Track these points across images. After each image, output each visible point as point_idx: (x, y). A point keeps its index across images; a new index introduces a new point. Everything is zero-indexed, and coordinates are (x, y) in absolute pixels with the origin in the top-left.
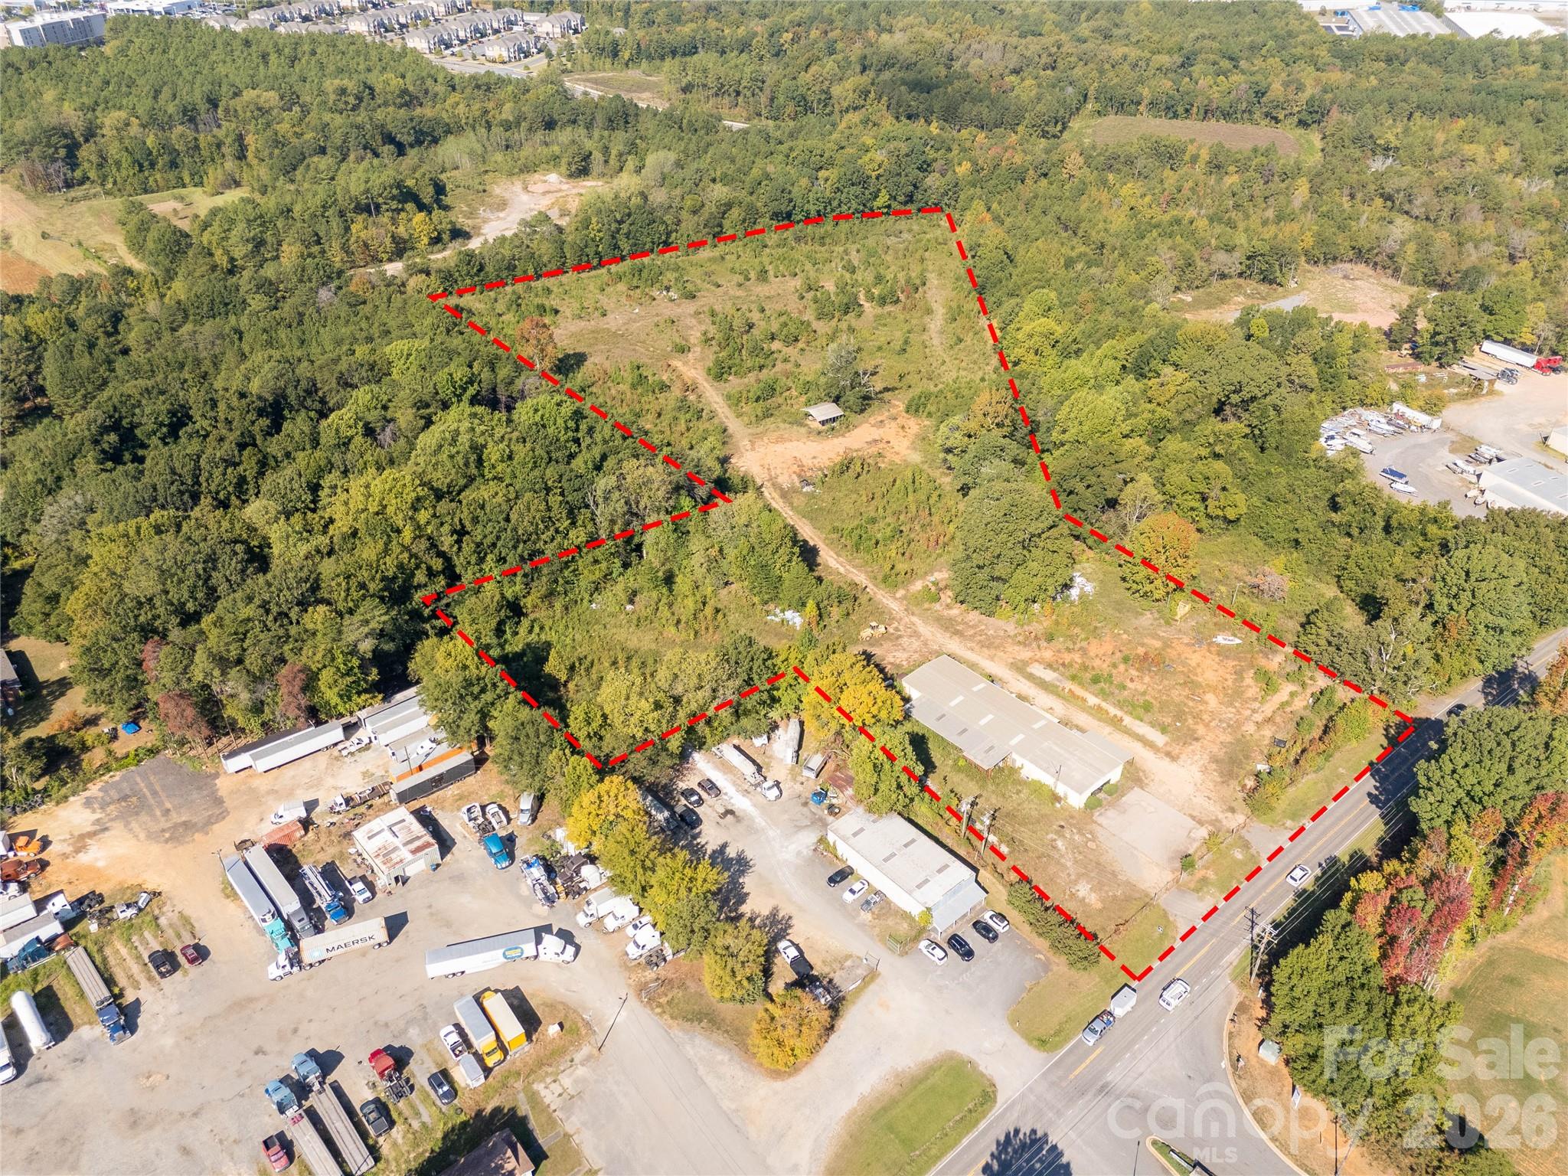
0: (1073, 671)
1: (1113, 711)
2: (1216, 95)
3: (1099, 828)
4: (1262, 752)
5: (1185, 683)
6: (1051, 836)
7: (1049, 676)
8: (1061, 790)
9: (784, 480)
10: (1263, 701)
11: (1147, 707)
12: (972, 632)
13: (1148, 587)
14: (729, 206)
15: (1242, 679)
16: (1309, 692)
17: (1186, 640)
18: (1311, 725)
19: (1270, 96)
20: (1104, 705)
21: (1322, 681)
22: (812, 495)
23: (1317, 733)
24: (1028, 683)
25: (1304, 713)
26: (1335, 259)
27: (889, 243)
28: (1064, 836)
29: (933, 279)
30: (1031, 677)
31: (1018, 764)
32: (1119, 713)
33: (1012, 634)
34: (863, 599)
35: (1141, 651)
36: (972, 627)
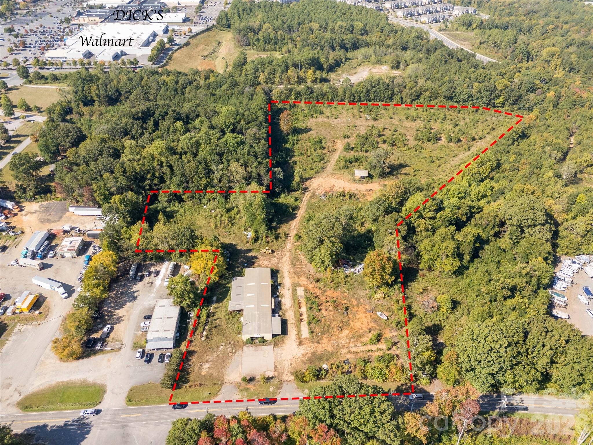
3: (240, 351)
5: (344, 322)
6: (223, 344)
7: (300, 293)
10: (365, 345)
11: (317, 322)
15: (369, 333)
20: (305, 313)
22: (321, 200)
28: (226, 346)
33: (310, 273)
35: (344, 302)
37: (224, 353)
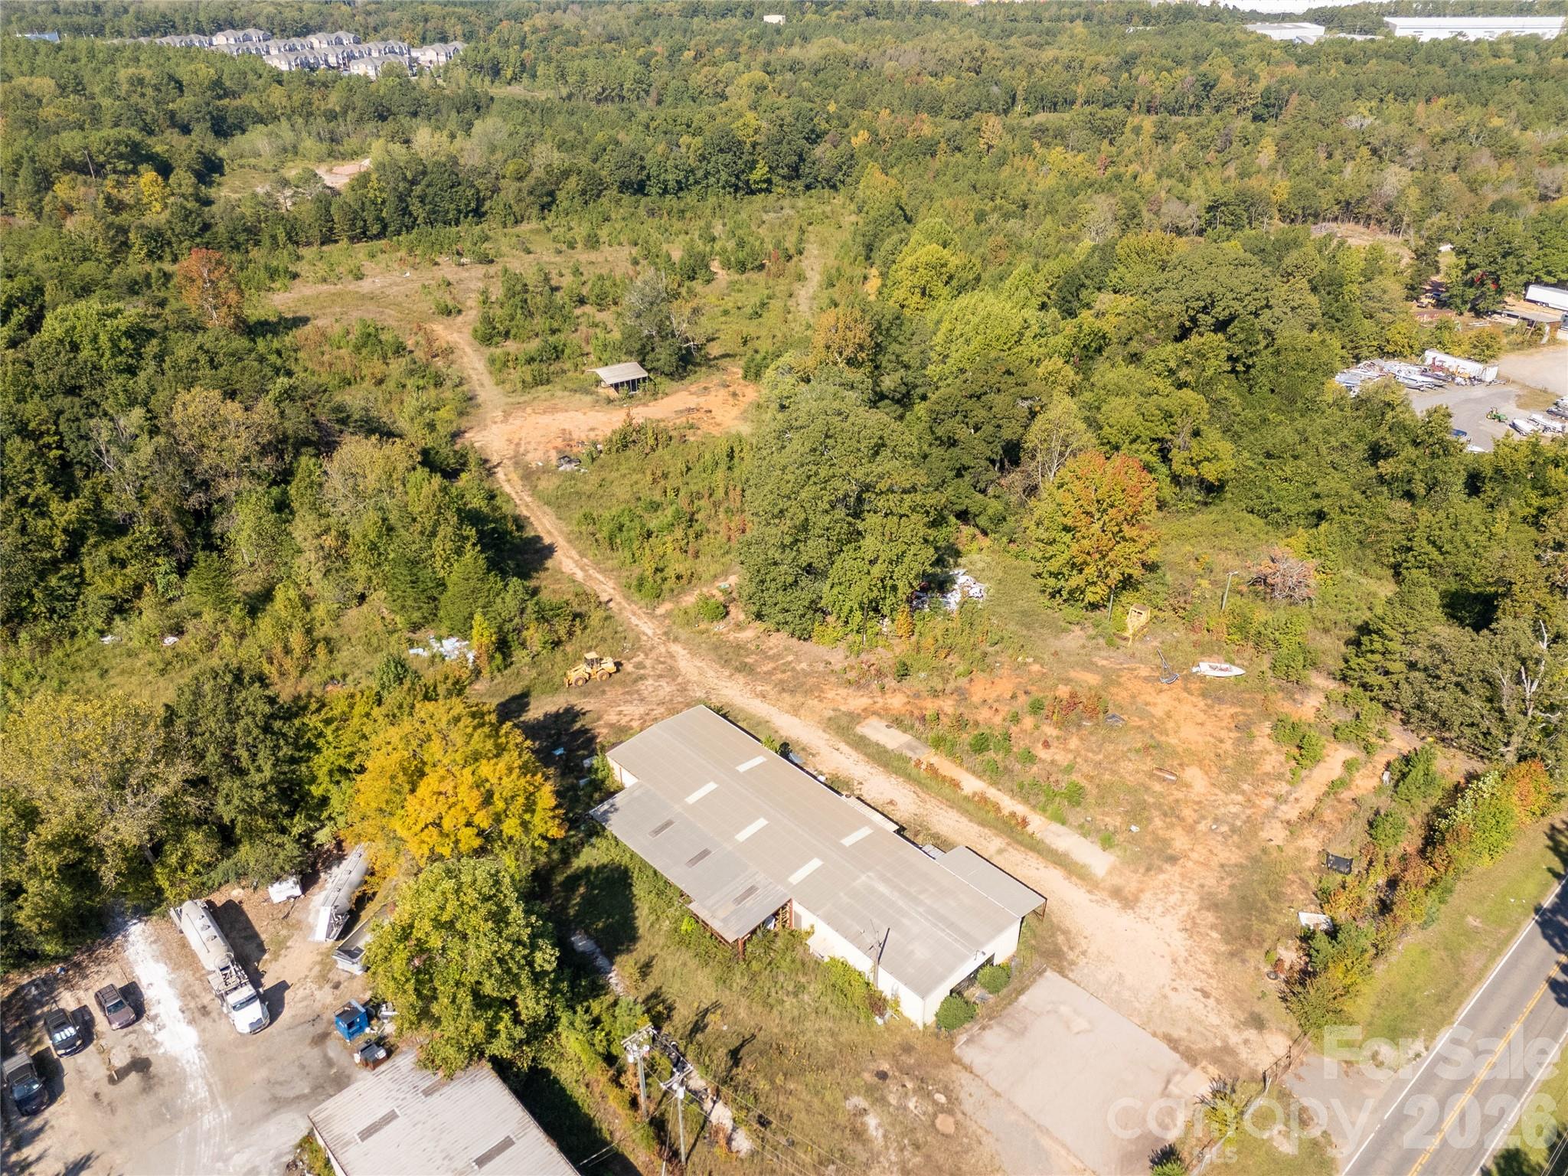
0: (941, 729)
1: (1009, 805)
2: (1159, 90)
3: (964, 1077)
4: (1305, 884)
5: (1146, 748)
6: (858, 1101)
7: (893, 739)
8: (886, 984)
9: (535, 459)
10: (1294, 781)
11: (1076, 796)
12: (770, 666)
13: (1076, 580)
14: (566, 174)
15: (1251, 739)
16: (1381, 759)
17: (1144, 672)
18: (1399, 827)
19: (1220, 87)
20: (993, 793)
21: (1401, 741)
22: (571, 476)
23: (1410, 842)
24: (855, 755)
25: (1375, 802)
26: (1316, 216)
27: (765, 217)
28: (882, 1101)
29: (812, 249)
30: (861, 744)
31: (805, 926)
32: (1021, 809)
33: (838, 667)
34: (596, 617)
35: (1063, 691)
36: (772, 658)
37: (908, 1134)
